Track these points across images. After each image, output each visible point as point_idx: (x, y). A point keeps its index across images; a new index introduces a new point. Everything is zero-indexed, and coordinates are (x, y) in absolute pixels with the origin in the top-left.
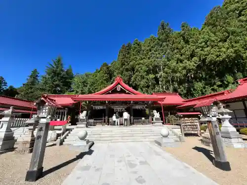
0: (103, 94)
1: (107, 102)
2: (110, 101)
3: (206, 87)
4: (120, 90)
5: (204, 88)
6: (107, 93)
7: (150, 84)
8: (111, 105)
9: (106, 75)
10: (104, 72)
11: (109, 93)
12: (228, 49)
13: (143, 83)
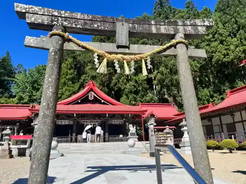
0: (68, 104)
1: (75, 116)
2: (79, 114)
3: (215, 95)
4: (93, 98)
5: (212, 97)
6: (75, 102)
7: (140, 88)
8: (80, 118)
9: (72, 71)
10: (69, 66)
11: (78, 103)
12: (237, 46)
13: (129, 86)
